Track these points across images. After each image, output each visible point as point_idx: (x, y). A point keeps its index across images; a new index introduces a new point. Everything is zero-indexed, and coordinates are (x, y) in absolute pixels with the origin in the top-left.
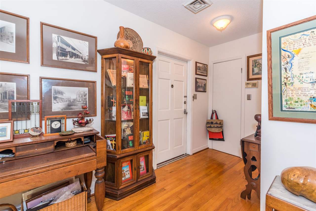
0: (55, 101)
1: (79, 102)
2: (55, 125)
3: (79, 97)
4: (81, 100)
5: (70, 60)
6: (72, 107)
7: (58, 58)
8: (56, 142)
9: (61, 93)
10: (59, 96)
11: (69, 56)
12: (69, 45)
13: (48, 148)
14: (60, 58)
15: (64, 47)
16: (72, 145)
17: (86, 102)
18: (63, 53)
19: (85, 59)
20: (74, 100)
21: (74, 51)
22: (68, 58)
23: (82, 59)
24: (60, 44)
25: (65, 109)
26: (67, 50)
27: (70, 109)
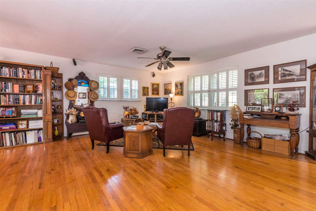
0: (280, 99)
1: (293, 99)
2: (277, 109)
3: (293, 96)
4: (294, 98)
5: (288, 78)
6: (288, 102)
7: (281, 79)
8: (275, 115)
9: (283, 95)
10: (282, 96)
11: (287, 76)
12: (287, 71)
13: (273, 117)
14: (283, 78)
15: (285, 72)
16: (284, 118)
17: (298, 99)
18: (284, 75)
19: (297, 75)
20: (290, 98)
21: (290, 73)
22: (287, 77)
23: (295, 75)
24: (283, 72)
25: (285, 102)
26: (286, 73)
27: (288, 103)
